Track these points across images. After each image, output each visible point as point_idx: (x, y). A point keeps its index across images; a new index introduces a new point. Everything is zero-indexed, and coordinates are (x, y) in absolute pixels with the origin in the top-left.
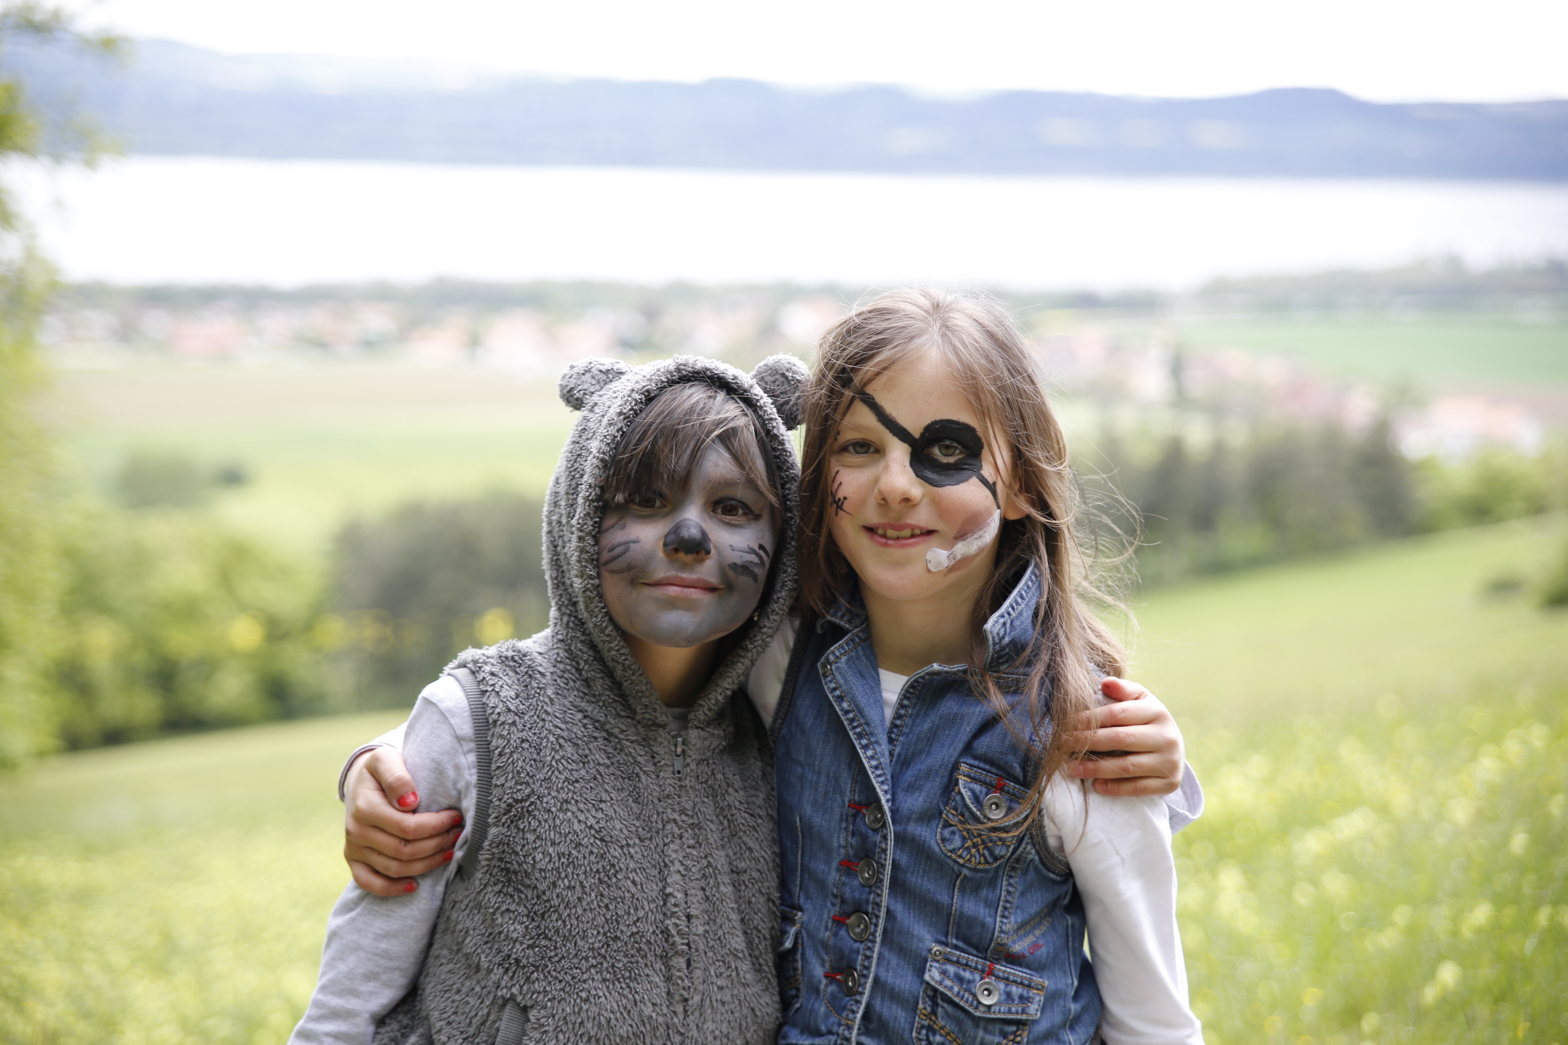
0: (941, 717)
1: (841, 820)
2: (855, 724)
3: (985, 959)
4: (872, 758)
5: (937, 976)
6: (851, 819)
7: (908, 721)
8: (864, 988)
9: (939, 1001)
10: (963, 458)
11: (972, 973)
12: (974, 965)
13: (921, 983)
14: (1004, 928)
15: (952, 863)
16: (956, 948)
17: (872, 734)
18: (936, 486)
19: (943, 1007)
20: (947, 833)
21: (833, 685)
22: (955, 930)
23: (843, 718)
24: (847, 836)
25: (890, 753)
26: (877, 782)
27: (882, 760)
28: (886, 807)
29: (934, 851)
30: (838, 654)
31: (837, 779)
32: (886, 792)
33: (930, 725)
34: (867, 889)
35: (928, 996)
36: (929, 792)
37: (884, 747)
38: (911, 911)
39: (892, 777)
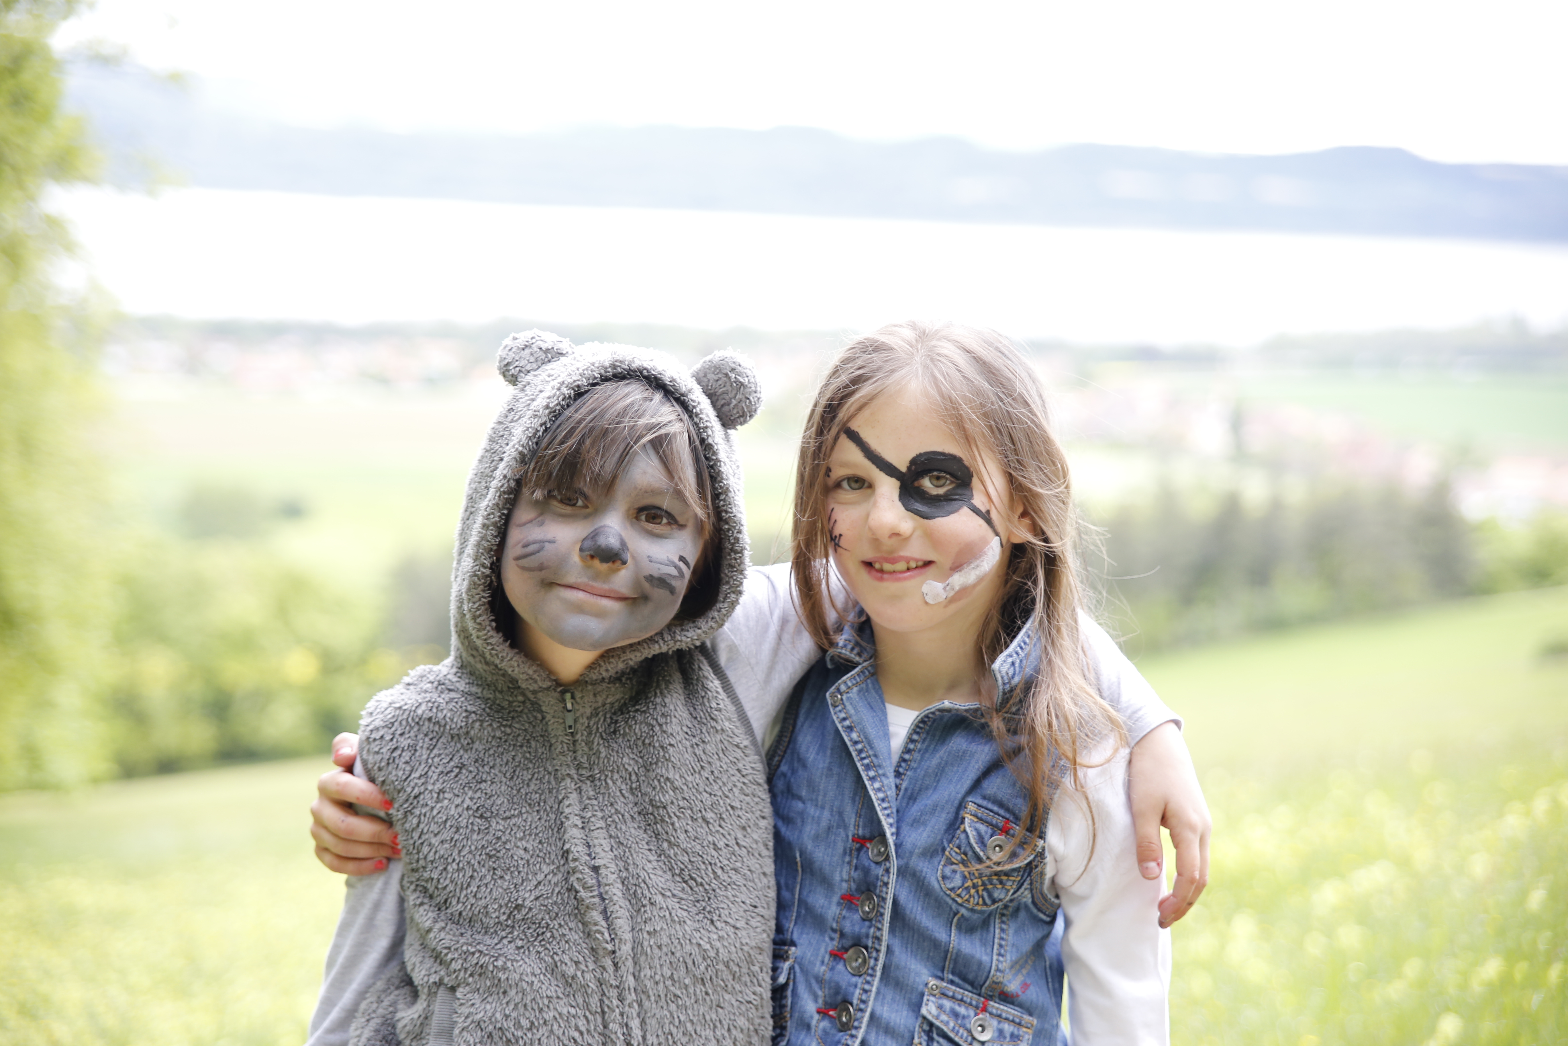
0: (950, 753)
1: (845, 853)
2: (863, 755)
3: (979, 995)
4: (879, 790)
5: (934, 1010)
6: (855, 853)
7: (917, 756)
8: (861, 1023)
9: (935, 1036)
10: (953, 489)
11: (967, 1008)
12: (968, 1000)
13: (917, 1018)
14: (1000, 966)
15: (950, 902)
16: (952, 982)
17: (880, 766)
18: (927, 518)
19: (938, 1042)
20: (948, 871)
21: (843, 715)
22: (951, 966)
23: (851, 749)
24: (850, 869)
25: (897, 787)
26: (883, 815)
27: (889, 793)
28: (891, 840)
29: (933, 887)
30: (850, 684)
31: (841, 814)
32: (891, 825)
33: (939, 761)
34: (867, 923)
35: (924, 1031)
36: (933, 828)
37: (891, 781)
38: (909, 946)
39: (898, 811)
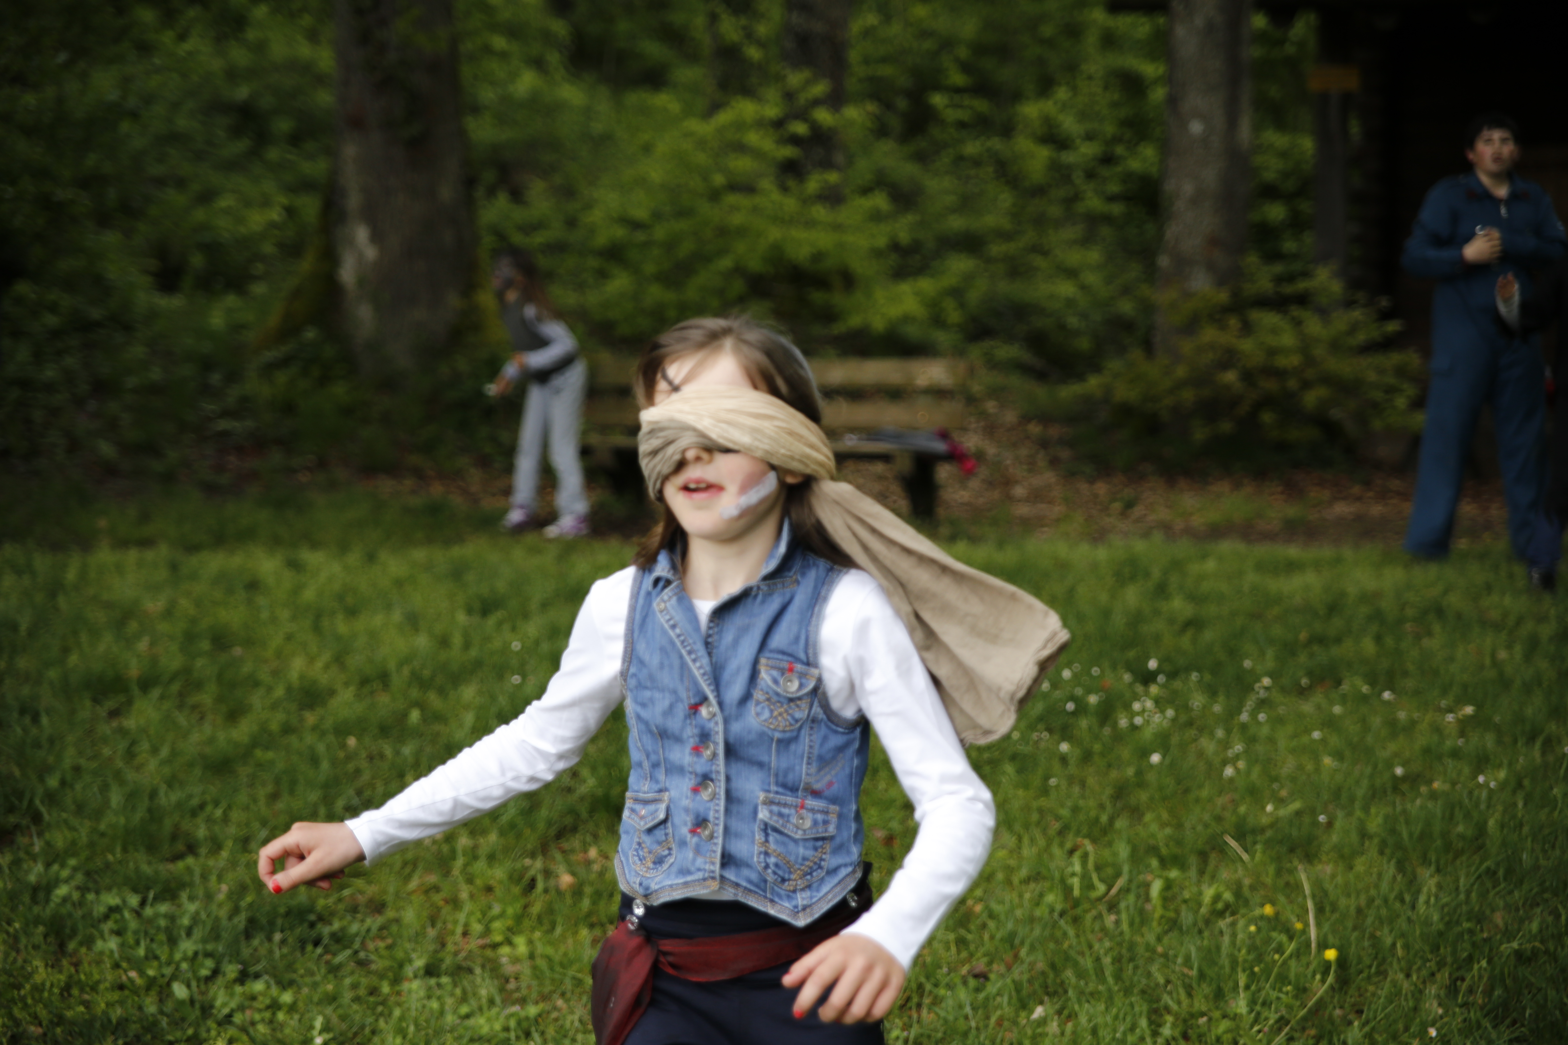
1: (685, 719)
3: (797, 797)
5: (766, 815)
6: (693, 715)
8: (718, 833)
9: (770, 831)
11: (790, 808)
12: (790, 803)
13: (756, 822)
14: (809, 771)
15: (766, 730)
16: (777, 793)
19: (773, 836)
20: (759, 709)
22: (775, 780)
23: (677, 641)
24: (692, 728)
26: (706, 685)
28: (716, 700)
29: (752, 723)
30: (670, 595)
31: (677, 691)
32: (713, 690)
34: (710, 763)
35: (762, 830)
36: (740, 682)
37: (705, 659)
38: (743, 773)
